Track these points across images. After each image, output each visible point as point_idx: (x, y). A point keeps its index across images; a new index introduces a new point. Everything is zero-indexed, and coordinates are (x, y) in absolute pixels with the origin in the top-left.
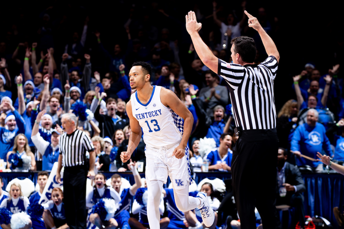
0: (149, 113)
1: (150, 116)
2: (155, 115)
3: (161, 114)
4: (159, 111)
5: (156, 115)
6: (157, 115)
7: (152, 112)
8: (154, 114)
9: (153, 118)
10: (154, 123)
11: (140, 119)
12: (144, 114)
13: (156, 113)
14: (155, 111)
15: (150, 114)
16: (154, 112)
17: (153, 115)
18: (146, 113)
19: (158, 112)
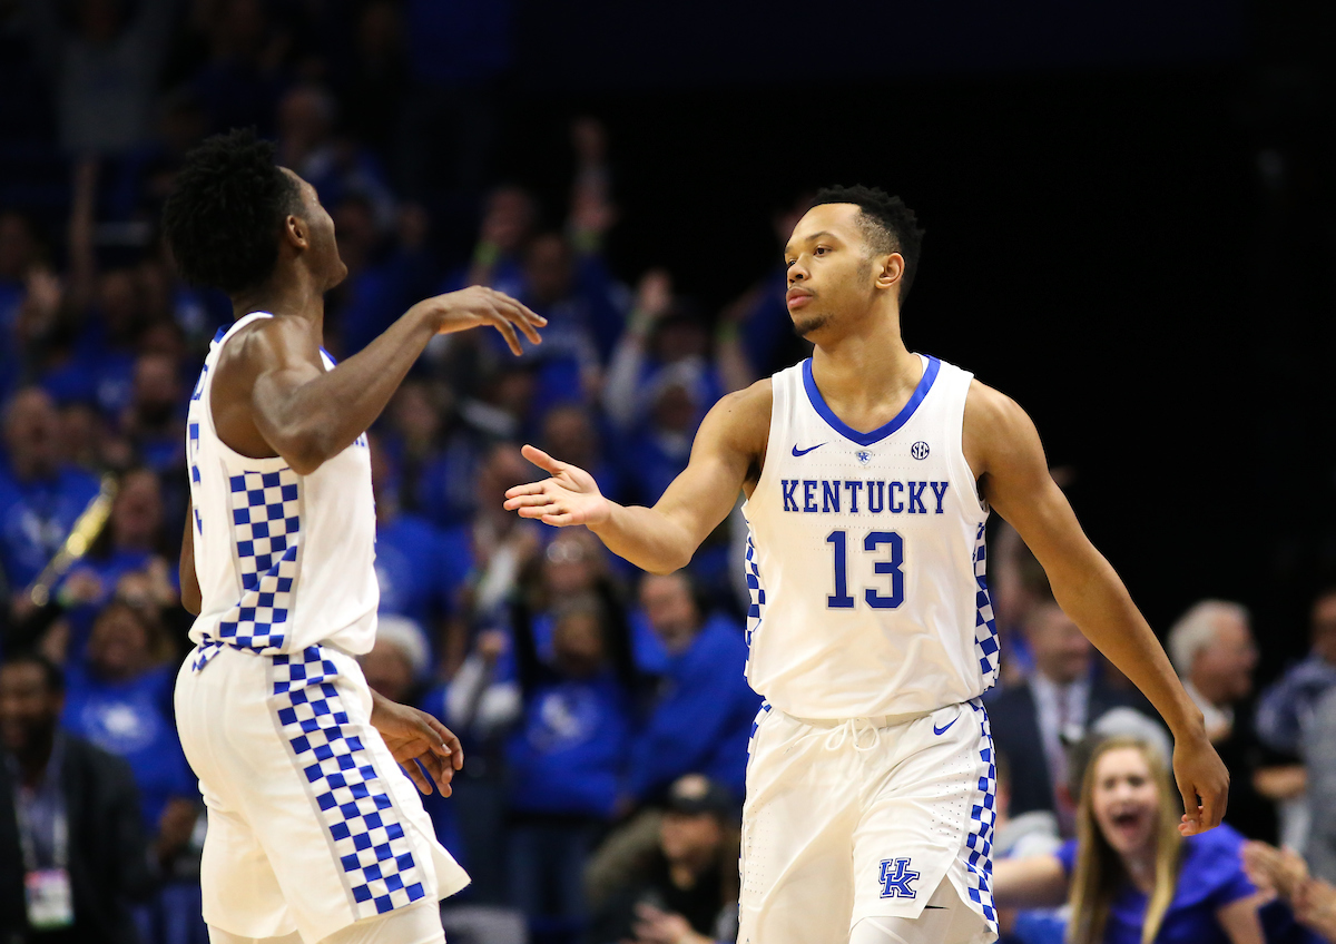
0: (876, 489)
1: (876, 506)
2: (907, 506)
3: (939, 510)
4: (939, 488)
5: (912, 510)
6: (917, 507)
7: (896, 488)
8: (902, 497)
9: (886, 522)
10: (884, 552)
11: (807, 509)
12: (842, 488)
13: (915, 497)
14: (912, 484)
15: (880, 494)
16: (907, 489)
17: (896, 506)
18: (854, 486)
19: (928, 491)
